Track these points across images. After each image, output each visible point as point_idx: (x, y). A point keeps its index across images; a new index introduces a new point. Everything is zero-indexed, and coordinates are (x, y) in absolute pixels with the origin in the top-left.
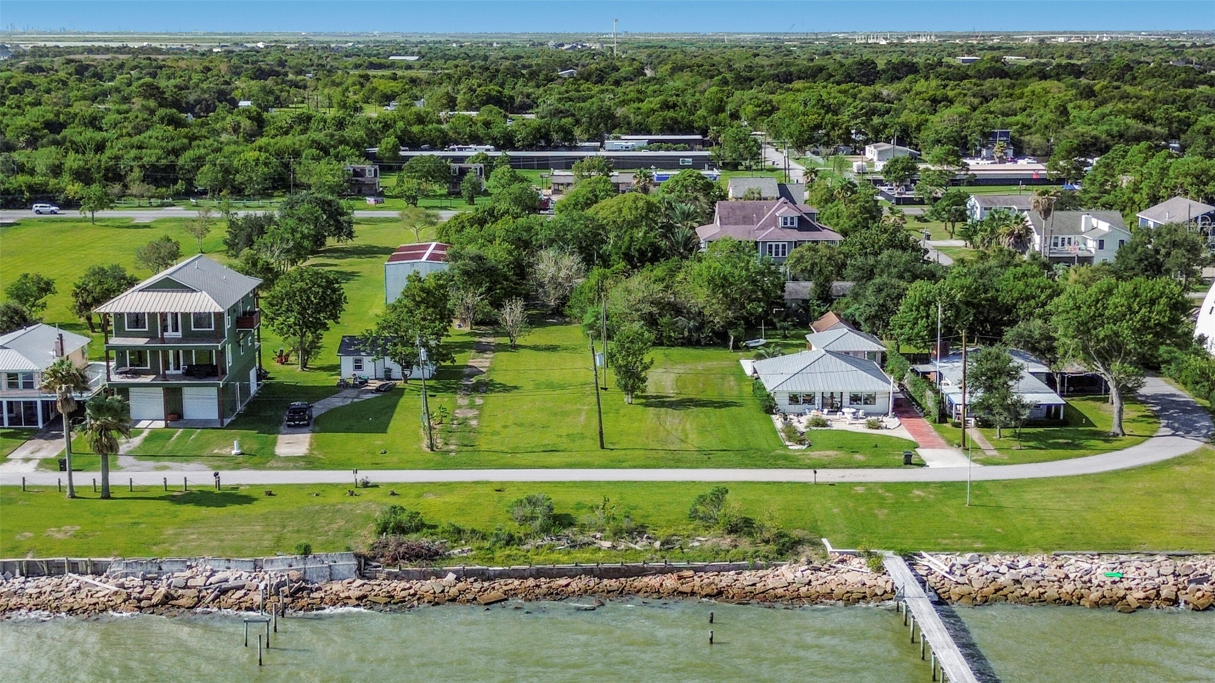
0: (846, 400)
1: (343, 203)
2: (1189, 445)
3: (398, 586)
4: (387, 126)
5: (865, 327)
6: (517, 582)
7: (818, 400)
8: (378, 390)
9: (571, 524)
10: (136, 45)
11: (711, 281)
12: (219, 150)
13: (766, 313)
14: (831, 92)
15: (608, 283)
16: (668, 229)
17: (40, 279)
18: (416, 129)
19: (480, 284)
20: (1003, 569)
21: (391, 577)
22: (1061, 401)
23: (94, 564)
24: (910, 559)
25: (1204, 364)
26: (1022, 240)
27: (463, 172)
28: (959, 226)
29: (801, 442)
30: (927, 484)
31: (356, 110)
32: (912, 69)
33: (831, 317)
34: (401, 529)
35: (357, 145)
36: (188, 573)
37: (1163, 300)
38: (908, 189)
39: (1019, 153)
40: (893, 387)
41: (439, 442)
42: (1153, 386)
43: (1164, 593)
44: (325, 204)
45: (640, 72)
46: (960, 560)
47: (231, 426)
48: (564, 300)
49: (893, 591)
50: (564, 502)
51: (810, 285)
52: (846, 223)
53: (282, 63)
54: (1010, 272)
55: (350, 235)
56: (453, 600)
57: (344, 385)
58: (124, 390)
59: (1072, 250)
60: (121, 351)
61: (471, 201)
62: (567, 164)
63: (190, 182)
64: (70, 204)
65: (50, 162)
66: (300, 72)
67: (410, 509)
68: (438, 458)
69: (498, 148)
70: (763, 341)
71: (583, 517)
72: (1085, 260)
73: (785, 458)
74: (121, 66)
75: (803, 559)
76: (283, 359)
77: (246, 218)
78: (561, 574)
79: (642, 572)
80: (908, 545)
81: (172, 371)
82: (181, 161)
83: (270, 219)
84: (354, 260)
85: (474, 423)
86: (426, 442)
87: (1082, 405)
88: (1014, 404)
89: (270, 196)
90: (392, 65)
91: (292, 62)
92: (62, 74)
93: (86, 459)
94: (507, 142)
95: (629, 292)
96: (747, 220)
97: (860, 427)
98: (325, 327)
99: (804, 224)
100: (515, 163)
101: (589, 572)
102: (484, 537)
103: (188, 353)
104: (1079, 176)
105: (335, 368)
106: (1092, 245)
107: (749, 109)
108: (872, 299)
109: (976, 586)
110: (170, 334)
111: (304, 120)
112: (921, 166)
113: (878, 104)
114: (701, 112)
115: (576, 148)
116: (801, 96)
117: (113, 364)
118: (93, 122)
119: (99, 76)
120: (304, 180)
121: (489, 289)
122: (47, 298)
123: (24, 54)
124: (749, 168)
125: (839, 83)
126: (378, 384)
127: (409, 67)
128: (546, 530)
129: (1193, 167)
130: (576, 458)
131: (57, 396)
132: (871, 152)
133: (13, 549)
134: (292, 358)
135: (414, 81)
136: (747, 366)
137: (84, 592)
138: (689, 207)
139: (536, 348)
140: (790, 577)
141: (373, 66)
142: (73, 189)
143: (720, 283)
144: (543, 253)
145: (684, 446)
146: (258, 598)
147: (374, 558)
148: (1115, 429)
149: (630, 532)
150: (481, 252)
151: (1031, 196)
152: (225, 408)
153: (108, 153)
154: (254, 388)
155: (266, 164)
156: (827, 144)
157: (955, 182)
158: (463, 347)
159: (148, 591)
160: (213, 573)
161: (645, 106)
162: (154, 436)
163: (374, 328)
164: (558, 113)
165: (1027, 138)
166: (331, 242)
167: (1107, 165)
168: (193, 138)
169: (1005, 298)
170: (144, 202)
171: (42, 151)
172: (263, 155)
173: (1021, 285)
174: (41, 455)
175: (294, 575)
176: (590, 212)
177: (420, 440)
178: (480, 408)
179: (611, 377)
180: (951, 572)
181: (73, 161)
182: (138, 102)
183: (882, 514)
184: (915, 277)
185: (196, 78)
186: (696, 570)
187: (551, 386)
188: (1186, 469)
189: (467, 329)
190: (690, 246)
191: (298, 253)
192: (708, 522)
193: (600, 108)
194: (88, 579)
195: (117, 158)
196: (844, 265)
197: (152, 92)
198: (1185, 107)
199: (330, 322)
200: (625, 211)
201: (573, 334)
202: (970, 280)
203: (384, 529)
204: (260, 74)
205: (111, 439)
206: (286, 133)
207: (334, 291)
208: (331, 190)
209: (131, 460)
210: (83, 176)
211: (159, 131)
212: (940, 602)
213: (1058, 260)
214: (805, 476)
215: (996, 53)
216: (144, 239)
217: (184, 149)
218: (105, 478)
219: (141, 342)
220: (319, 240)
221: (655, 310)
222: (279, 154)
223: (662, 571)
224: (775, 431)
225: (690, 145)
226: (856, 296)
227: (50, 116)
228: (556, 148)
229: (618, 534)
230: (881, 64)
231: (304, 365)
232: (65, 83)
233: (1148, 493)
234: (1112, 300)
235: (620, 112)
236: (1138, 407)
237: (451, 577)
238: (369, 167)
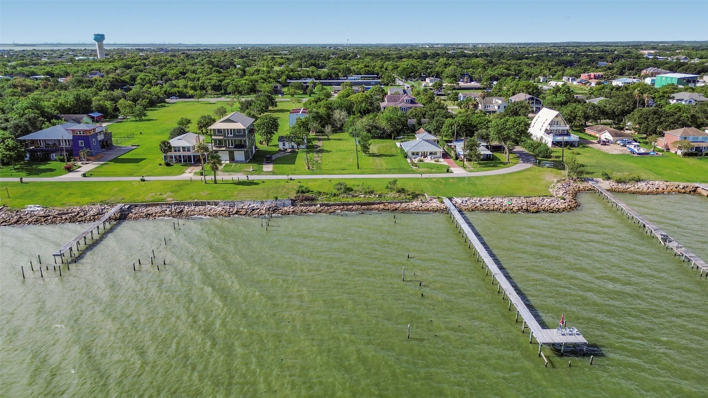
0: (428, 154)
1: (273, 96)
2: (528, 165)
3: (304, 208)
4: (283, 73)
5: (433, 132)
6: (338, 207)
7: (420, 154)
8: (290, 152)
9: (352, 190)
10: (203, 48)
11: (387, 119)
12: (234, 80)
13: (402, 128)
14: (415, 62)
15: (356, 120)
16: (372, 104)
17: (187, 119)
18: (291, 73)
19: (317, 121)
20: (477, 202)
21: (301, 206)
22: (491, 153)
23: (215, 202)
24: (450, 199)
25: (532, 142)
26: (476, 106)
27: (307, 87)
28: (456, 102)
29: (416, 166)
30: (454, 178)
31: (272, 68)
32: (438, 55)
33: (422, 129)
34: (303, 192)
35: (274, 79)
36: (243, 205)
37: (523, 123)
38: (439, 91)
39: (471, 81)
40: (442, 150)
41: (311, 167)
42: (518, 149)
43: (524, 208)
44: (268, 96)
45: (356, 56)
46: (465, 199)
47: (248, 163)
48: (342, 125)
49: (446, 208)
50: (349, 184)
51: (415, 120)
52: (424, 101)
53: (247, 54)
54: (475, 116)
55: (276, 106)
56: (320, 212)
57: (280, 150)
58: (216, 152)
59: (490, 109)
60: (215, 140)
61: (310, 96)
62: (338, 84)
63: (226, 90)
64: (191, 97)
65: (184, 84)
66: (253, 57)
67: (305, 186)
68: (311, 171)
69: (316, 79)
70: (402, 137)
71: (355, 188)
72: (494, 112)
73: (412, 171)
74: (199, 54)
75: (420, 200)
76: (261, 143)
77: (246, 101)
78: (350, 204)
79: (373, 204)
80: (450, 195)
81: (230, 146)
82: (222, 84)
83: (252, 101)
84: (278, 113)
85: (320, 161)
86: (307, 167)
87: (497, 155)
88: (479, 154)
89: (250, 94)
90: (280, 54)
91: (250, 53)
92: (182, 57)
93: (208, 172)
94: (319, 77)
95: (362, 122)
96: (395, 101)
97: (433, 162)
98: (273, 133)
99: (412, 102)
100: (323, 84)
101: (358, 204)
102: (327, 194)
103: (235, 141)
104: (491, 87)
105: (277, 146)
106: (496, 107)
107: (390, 67)
108: (435, 124)
109: (470, 207)
110: (229, 135)
111: (258, 71)
112: (444, 84)
113: (429, 66)
114: (376, 68)
115: (339, 79)
116: (406, 63)
117: (213, 144)
118: (194, 72)
119: (193, 58)
120: (260, 89)
121: (320, 122)
122: (189, 125)
123: (169, 51)
124: (392, 85)
125: (416, 59)
126: (290, 150)
127: (286, 55)
128: (345, 192)
129: (525, 84)
130: (351, 171)
131: (199, 154)
132: (428, 80)
133: (191, 198)
134: (264, 143)
135: (288, 59)
136: (398, 144)
137: (212, 210)
138: (378, 97)
139: (335, 139)
140: (416, 205)
141: (275, 54)
142: (191, 92)
143: (389, 120)
144: (335, 111)
145: (382, 168)
146: (264, 212)
147: (296, 200)
148: (506, 161)
149: (369, 193)
150: (318, 111)
151: (480, 93)
152: (247, 157)
153: (200, 81)
154: (254, 151)
155: (248, 84)
156: (414, 78)
157: (454, 89)
158: (314, 139)
159: (231, 210)
160: (250, 205)
161: (359, 66)
162: (227, 165)
163: (289, 133)
164: (333, 69)
165: (474, 76)
166: (270, 108)
167: (500, 83)
168: (225, 77)
169: (474, 123)
170: (212, 96)
171: (180, 81)
172: (247, 82)
173: (479, 119)
174: (194, 171)
175: (274, 205)
176: (348, 98)
177: (305, 166)
178: (321, 157)
179: (359, 148)
180: (462, 203)
181: (190, 84)
182: (206, 66)
183: (442, 186)
184: (447, 118)
185: (222, 58)
186: (389, 203)
187: (341, 151)
188: (528, 172)
189: (314, 134)
190: (378, 109)
191: (262, 111)
192: (392, 189)
193: (346, 67)
194: (214, 206)
195: (203, 83)
196: (425, 114)
197: (210, 62)
198: (519, 66)
199: (275, 132)
200: (359, 98)
201: (345, 135)
202: (464, 118)
203: (298, 192)
204: (242, 57)
205: (216, 166)
206: (253, 75)
207: (276, 122)
208: (268, 92)
209: (221, 172)
210: (194, 88)
211: (215, 74)
212: (460, 211)
213: (487, 112)
214: (419, 176)
215: (462, 50)
216: (215, 107)
217: (224, 80)
218: (215, 178)
219: (221, 138)
220: (267, 107)
221: (370, 128)
222: (251, 81)
223: (379, 203)
224: (408, 163)
225: (374, 78)
226: (429, 123)
227: (181, 70)
228: (333, 79)
229: (366, 193)
230: (429, 54)
231: (268, 145)
232: (183, 60)
233: (518, 180)
234: (508, 123)
235: (352, 68)
236: (514, 155)
237: (319, 206)
238: (279, 85)
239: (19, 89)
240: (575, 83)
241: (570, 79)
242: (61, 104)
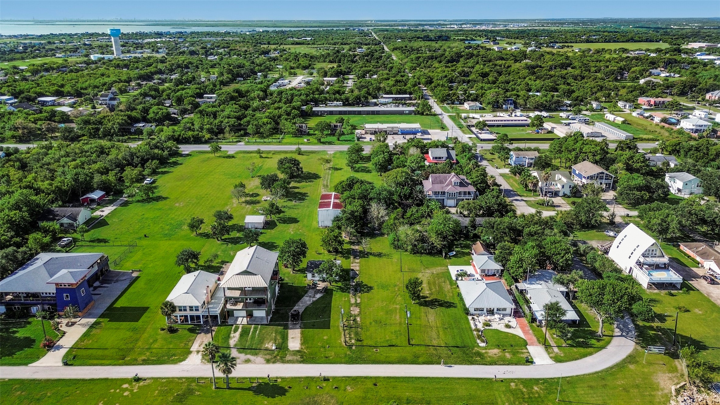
2: (630, 345)
7: (485, 310)
8: (321, 291)
11: (436, 232)
19: (352, 223)
26: (536, 185)
27: (335, 126)
29: (483, 341)
33: (479, 245)
39: (516, 107)
40: (513, 306)
41: (348, 338)
47: (270, 323)
48: (381, 224)
51: (468, 220)
57: (309, 287)
59: (552, 188)
60: (230, 298)
61: (338, 139)
62: (369, 113)
63: (245, 131)
65: (199, 124)
68: (349, 351)
70: (454, 252)
72: (557, 192)
73: (480, 355)
76: (286, 266)
81: (248, 301)
83: (276, 176)
85: (359, 319)
86: (343, 338)
95: (407, 235)
96: (441, 182)
97: (503, 327)
99: (462, 184)
106: (559, 186)
115: (369, 104)
121: (356, 226)
124: (427, 115)
126: (321, 285)
130: (401, 353)
132: (467, 105)
134: (289, 266)
136: (451, 270)
138: (420, 172)
139: (374, 255)
142: (207, 136)
143: (440, 233)
145: (439, 342)
148: (600, 334)
156: (451, 101)
158: (348, 253)
162: (244, 330)
177: (341, 335)
178: (360, 304)
181: (206, 124)
187: (383, 287)
188: (633, 368)
189: (348, 239)
209: (236, 352)
210: (210, 130)
219: (238, 293)
221: (416, 243)
224: (471, 330)
231: (294, 269)
238: (304, 125)
239: (20, 131)
240: (634, 114)
241: (628, 105)
242: (57, 187)
